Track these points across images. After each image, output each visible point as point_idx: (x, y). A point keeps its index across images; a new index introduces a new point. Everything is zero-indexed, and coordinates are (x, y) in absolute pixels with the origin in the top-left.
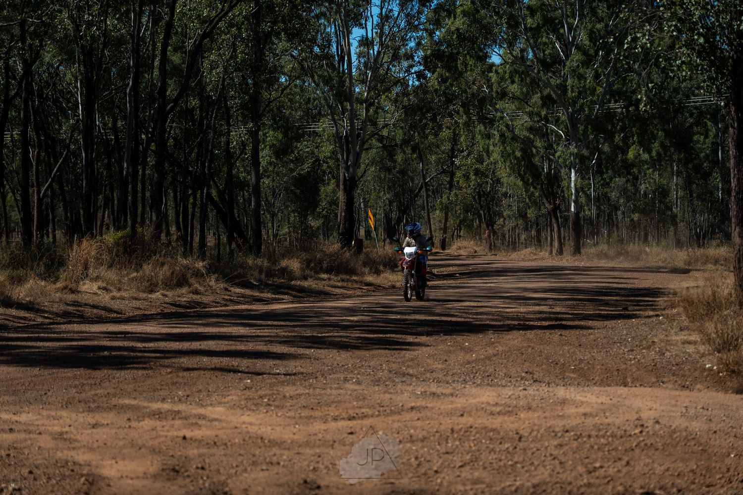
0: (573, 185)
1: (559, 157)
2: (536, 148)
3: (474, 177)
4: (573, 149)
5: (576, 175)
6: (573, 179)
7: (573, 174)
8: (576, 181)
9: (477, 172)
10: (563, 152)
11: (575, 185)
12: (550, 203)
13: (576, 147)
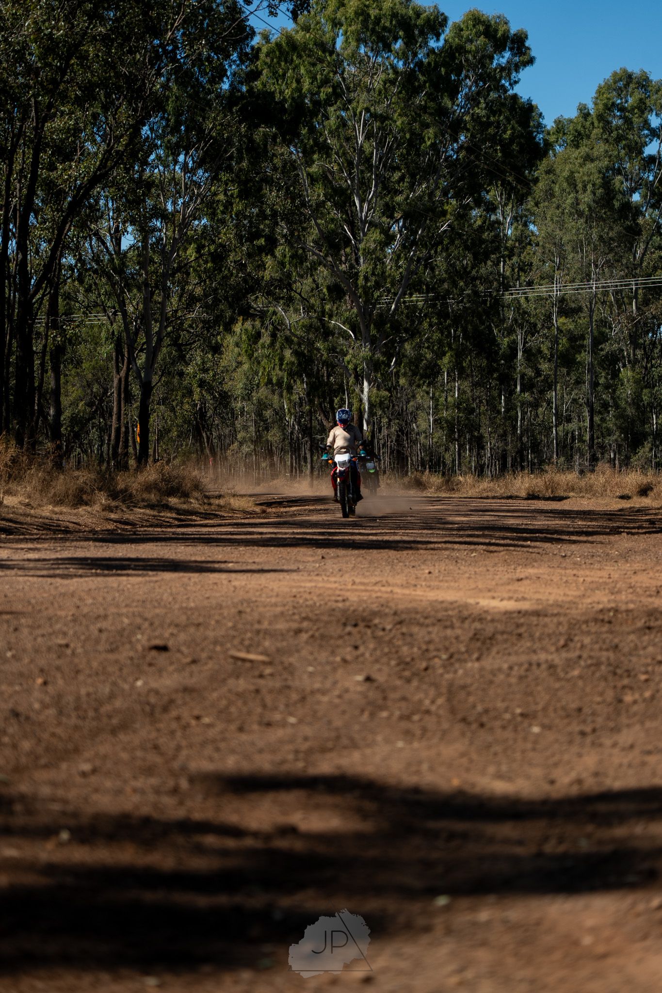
0: (365, 397)
1: (348, 362)
2: (318, 350)
3: (198, 390)
4: (365, 351)
5: (369, 384)
6: (366, 389)
7: (366, 384)
8: (370, 391)
9: (202, 384)
10: (354, 356)
11: (369, 397)
12: (328, 419)
13: (370, 349)
